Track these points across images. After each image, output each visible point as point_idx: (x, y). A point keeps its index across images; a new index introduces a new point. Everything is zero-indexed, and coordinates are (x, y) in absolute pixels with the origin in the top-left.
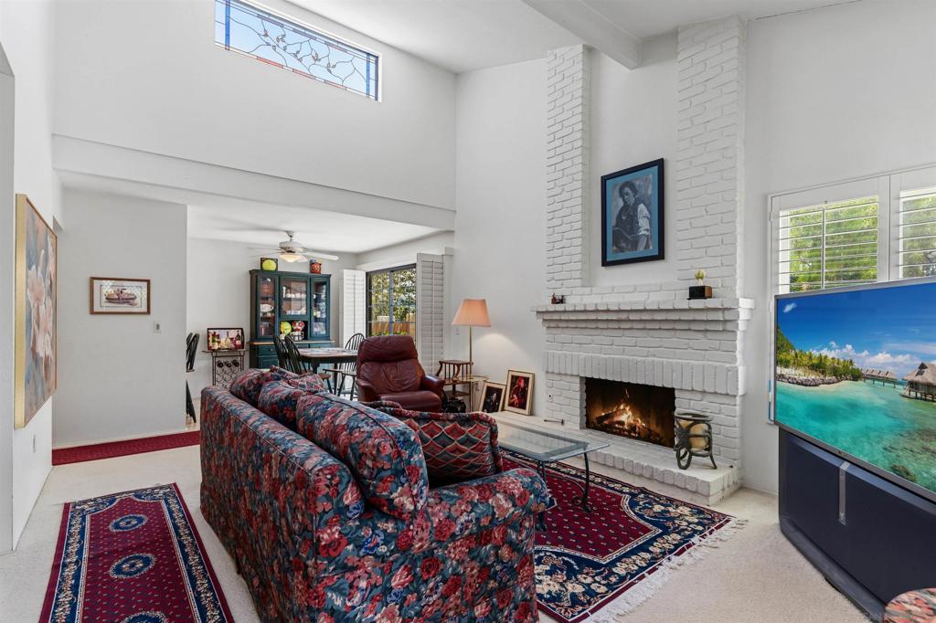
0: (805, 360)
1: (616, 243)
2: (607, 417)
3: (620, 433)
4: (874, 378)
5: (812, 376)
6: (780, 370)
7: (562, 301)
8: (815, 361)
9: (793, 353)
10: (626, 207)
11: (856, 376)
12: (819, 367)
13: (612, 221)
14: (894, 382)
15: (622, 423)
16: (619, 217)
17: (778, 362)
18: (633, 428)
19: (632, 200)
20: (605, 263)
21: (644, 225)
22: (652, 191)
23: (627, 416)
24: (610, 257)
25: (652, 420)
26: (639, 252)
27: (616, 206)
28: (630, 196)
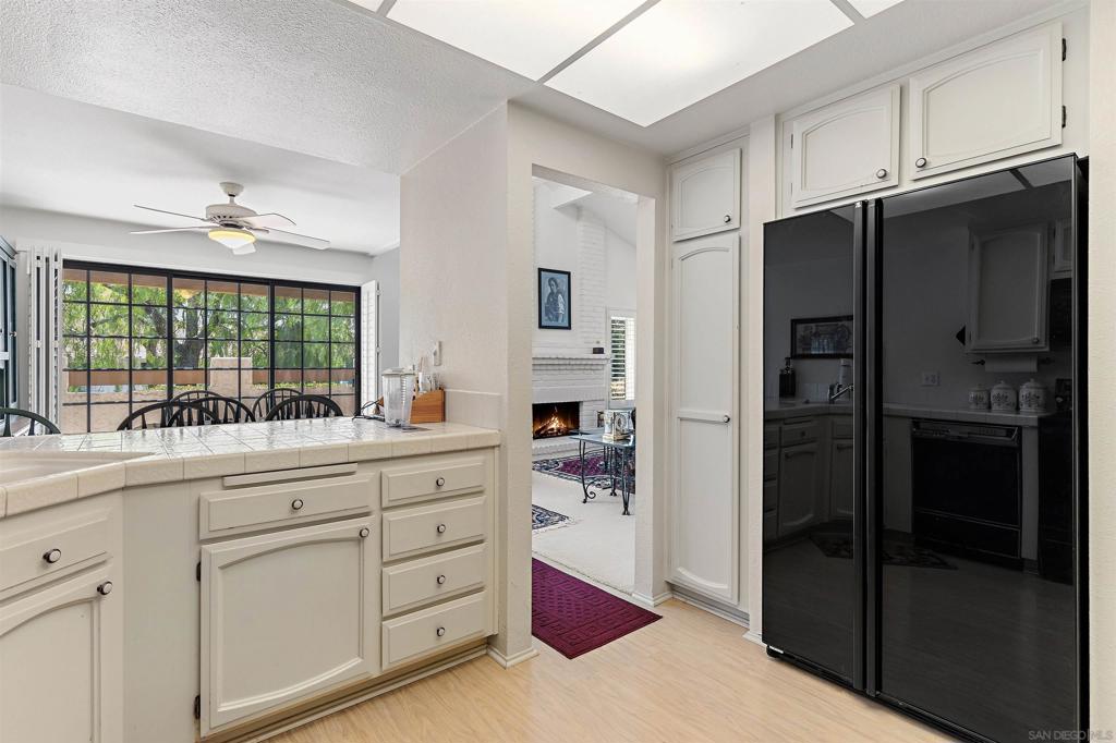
1: (547, 315)
2: (542, 429)
3: (552, 436)
10: (552, 293)
13: (544, 300)
15: (552, 429)
16: (548, 299)
18: (559, 430)
19: (555, 291)
20: (541, 326)
21: (562, 307)
22: (565, 288)
23: (555, 424)
24: (543, 324)
25: (569, 422)
26: (560, 323)
27: (547, 290)
28: (554, 288)
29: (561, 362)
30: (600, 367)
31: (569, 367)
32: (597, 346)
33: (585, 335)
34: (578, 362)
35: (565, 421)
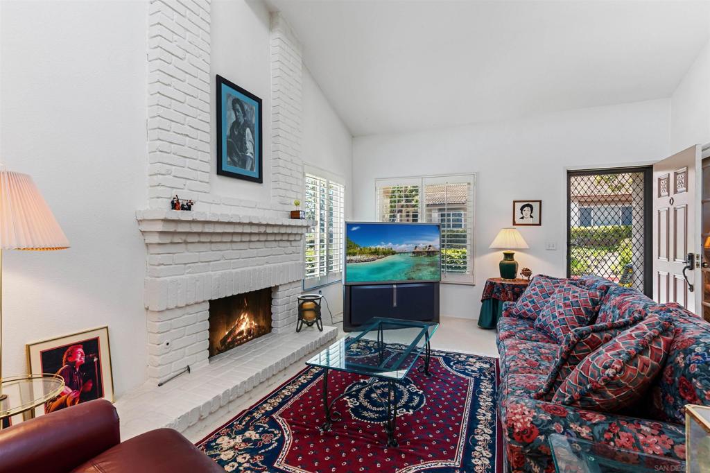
0: (367, 251)
1: (230, 154)
2: (230, 333)
3: (240, 343)
4: (400, 253)
5: (371, 257)
6: (348, 258)
7: (188, 207)
8: (373, 251)
9: (359, 249)
10: (236, 124)
11: (393, 253)
12: (376, 252)
13: (226, 132)
14: (408, 253)
15: (241, 333)
16: (232, 131)
17: (347, 254)
18: (249, 332)
19: (242, 120)
20: (220, 172)
21: (250, 148)
22: (255, 120)
23: (246, 323)
24: (225, 168)
25: (261, 318)
26: (247, 171)
27: (230, 117)
28: (240, 115)
29: (255, 230)
30: (298, 238)
31: (263, 238)
32: (294, 208)
33: (282, 193)
34: (276, 230)
35: (256, 319)
